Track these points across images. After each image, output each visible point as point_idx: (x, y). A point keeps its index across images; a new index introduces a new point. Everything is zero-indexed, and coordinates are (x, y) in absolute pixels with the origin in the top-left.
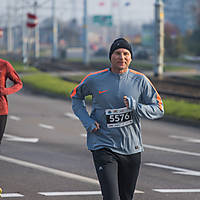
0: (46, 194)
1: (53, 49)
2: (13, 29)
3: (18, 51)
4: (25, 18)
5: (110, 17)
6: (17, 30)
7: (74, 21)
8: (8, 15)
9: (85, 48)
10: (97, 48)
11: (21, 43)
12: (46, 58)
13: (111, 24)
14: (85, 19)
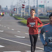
0: (27, 51)
1: (29, 14)
2: (19, 8)
3: (20, 14)
4: (22, 6)
5: (44, 5)
6: (19, 9)
7: (34, 6)
8: (17, 5)
9: (37, 13)
10: (40, 13)
11: (20, 12)
12: (27, 16)
13: (44, 7)
14: (37, 6)
